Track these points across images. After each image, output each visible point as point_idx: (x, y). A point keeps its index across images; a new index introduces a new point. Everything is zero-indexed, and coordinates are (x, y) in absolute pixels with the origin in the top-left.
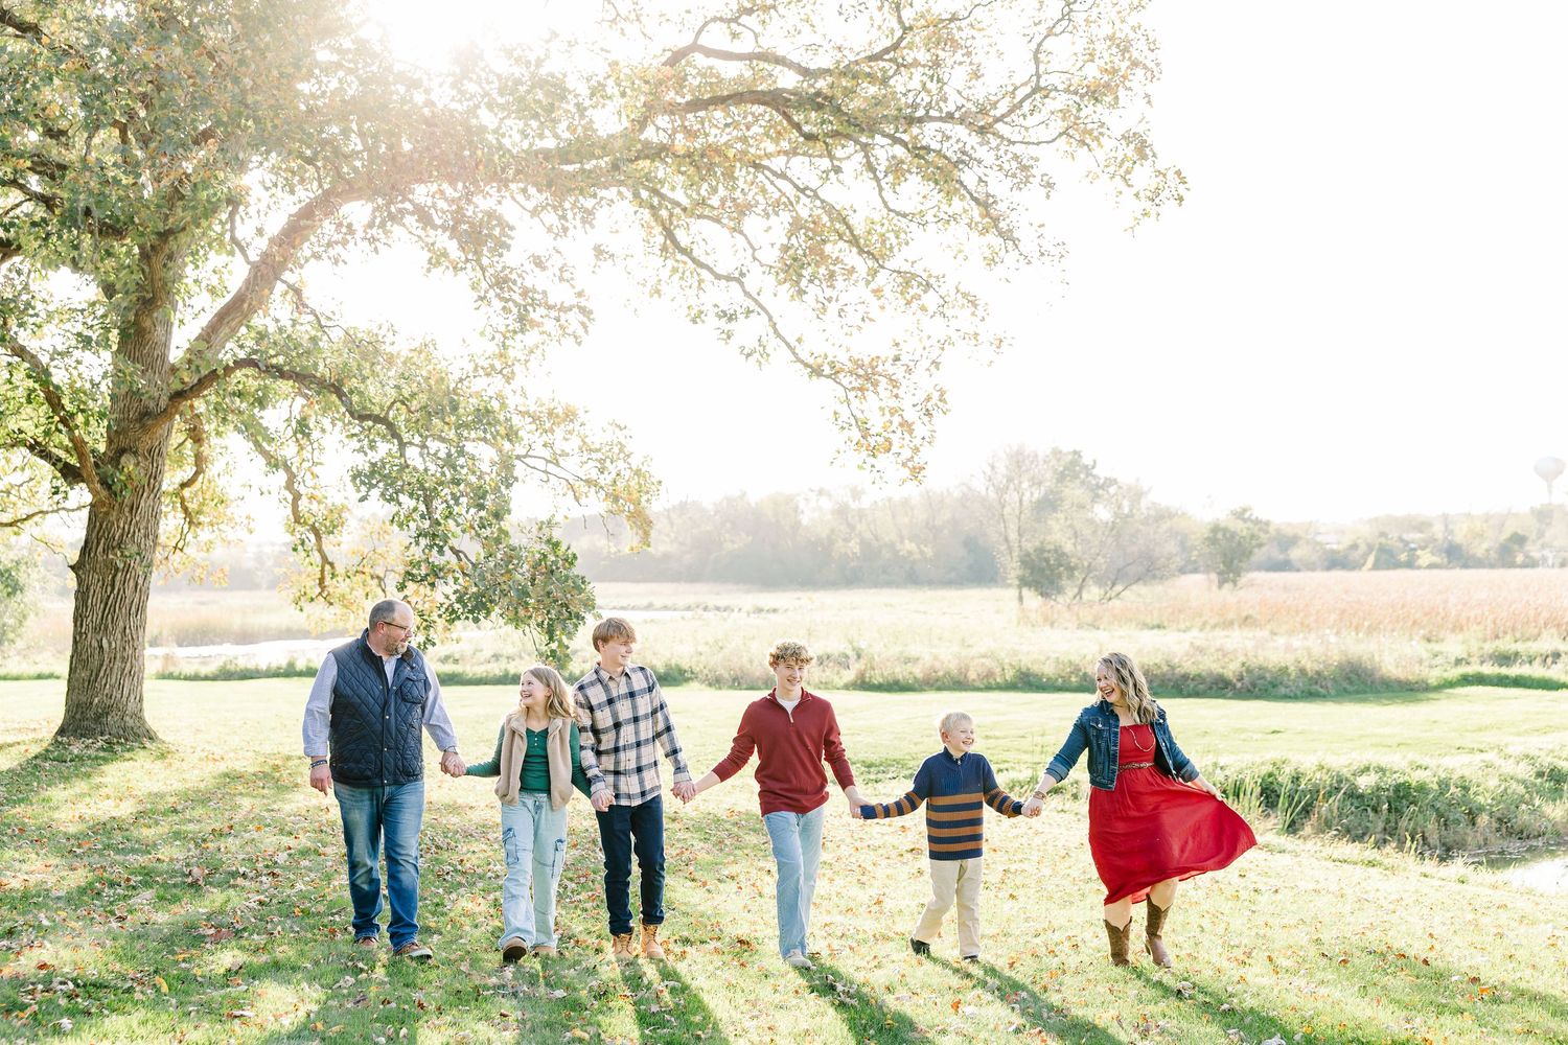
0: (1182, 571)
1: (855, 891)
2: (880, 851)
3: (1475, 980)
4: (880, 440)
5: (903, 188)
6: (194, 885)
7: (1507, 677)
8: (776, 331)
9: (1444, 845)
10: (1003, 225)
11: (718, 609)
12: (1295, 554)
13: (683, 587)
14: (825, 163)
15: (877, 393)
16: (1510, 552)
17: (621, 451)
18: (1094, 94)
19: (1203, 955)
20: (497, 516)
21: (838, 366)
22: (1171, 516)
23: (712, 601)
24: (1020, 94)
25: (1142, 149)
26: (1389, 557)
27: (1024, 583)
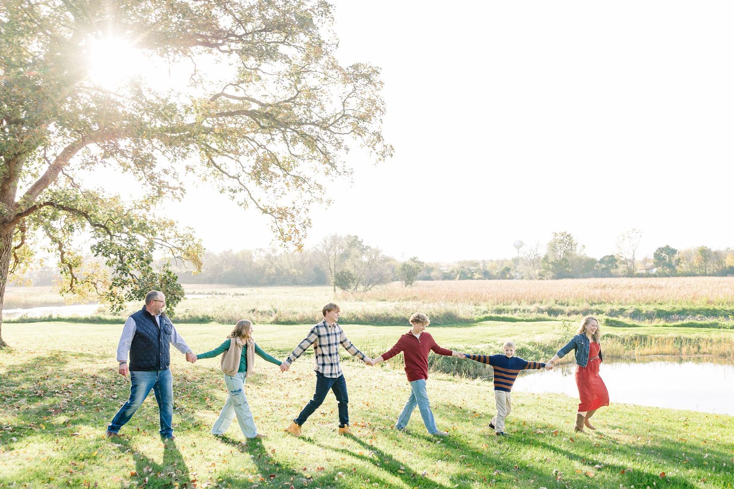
0: (393, 280)
1: (279, 392)
2: (286, 380)
3: (474, 412)
4: (287, 236)
5: (296, 147)
6: (40, 396)
7: (500, 317)
8: (251, 197)
9: (475, 374)
10: (331, 161)
11: (221, 294)
12: (433, 274)
13: (207, 285)
14: (269, 137)
15: (286, 219)
16: (505, 274)
17: (191, 237)
18: (363, 118)
19: (392, 408)
20: (148, 262)
21: (273, 210)
22: (389, 260)
23: (218, 291)
24: (338, 116)
25: (379, 138)
26: (465, 275)
27: (336, 284)
